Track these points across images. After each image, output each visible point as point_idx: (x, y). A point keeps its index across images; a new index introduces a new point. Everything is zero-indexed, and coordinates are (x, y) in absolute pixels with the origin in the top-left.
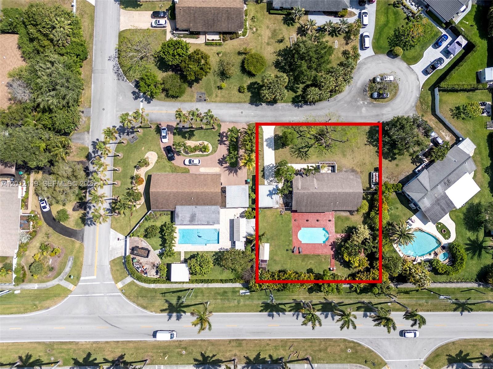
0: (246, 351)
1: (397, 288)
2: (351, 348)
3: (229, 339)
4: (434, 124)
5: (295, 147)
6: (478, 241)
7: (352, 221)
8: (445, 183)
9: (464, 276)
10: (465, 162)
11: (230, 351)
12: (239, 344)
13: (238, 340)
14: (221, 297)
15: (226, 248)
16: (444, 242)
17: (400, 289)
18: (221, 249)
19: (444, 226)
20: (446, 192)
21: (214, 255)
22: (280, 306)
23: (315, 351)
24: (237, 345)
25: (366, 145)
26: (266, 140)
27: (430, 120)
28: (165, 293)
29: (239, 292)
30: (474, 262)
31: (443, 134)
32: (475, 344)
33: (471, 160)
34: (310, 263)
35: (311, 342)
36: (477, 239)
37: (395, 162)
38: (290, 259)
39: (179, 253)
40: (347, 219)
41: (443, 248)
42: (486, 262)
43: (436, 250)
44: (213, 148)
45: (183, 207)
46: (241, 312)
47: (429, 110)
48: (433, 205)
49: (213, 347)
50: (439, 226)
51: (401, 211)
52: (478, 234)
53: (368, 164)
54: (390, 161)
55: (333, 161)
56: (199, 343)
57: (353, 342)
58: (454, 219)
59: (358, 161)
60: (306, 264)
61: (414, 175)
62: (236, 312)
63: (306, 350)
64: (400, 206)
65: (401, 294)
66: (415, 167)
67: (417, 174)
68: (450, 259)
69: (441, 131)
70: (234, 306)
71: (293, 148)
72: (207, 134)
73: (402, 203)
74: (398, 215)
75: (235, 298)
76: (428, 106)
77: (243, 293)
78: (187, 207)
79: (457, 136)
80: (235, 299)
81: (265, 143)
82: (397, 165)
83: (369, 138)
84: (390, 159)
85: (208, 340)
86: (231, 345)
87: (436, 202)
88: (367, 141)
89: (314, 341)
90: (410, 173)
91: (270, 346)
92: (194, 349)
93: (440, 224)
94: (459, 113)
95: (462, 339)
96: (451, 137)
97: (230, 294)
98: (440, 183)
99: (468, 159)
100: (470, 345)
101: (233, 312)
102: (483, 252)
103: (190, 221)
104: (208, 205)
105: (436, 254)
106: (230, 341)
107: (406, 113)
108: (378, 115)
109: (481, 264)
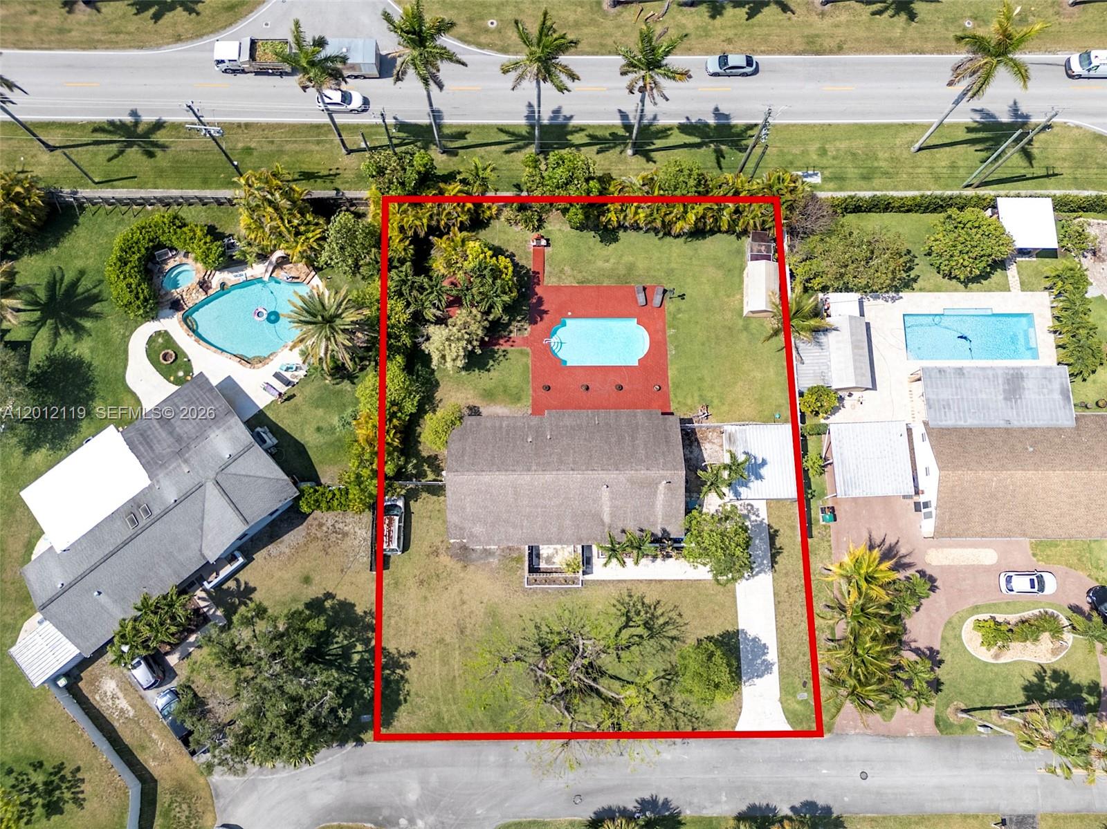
0: (793, 26)
1: (337, 190)
2: (487, 31)
3: (844, 54)
4: (151, 740)
5: (666, 643)
6: (56, 328)
7: (475, 388)
8: (148, 511)
9: (118, 223)
10: (65, 589)
11: (837, 26)
12: (813, 43)
13: (817, 53)
14: (876, 164)
15: (880, 301)
16: (172, 325)
17: (328, 184)
18: (894, 300)
19: (166, 373)
20: (147, 482)
21: (915, 280)
22: (698, 140)
23: (593, 22)
24: (819, 40)
25: (413, 654)
26: (768, 667)
27: (165, 758)
28: (1048, 176)
29: (824, 179)
30: (79, 264)
31: (123, 703)
32: (113, 36)
33: (40, 596)
34: (608, 261)
35: (602, 45)
36: (56, 334)
37: (314, 592)
38: (672, 270)
39: (1025, 286)
40: (489, 395)
41: (176, 305)
42: (40, 263)
43: (202, 296)
44: (959, 637)
45: (1053, 423)
46: (815, 125)
47: (163, 799)
48: (201, 435)
49: (889, 35)
50: (181, 374)
51: (305, 422)
52: (52, 349)
53: (411, 582)
54: (329, 596)
55: (535, 591)
56: (930, 46)
57: (480, 45)
58: (129, 396)
59: (446, 595)
60: (621, 257)
61: (248, 547)
62: (830, 125)
63: (619, 27)
64: (309, 437)
65: (326, 173)
66: (241, 576)
67: (239, 549)
68: (161, 271)
69: (132, 713)
70: (835, 140)
71: (673, 638)
72: (982, 690)
73: (301, 450)
74: (317, 407)
75: (835, 162)
76: (166, 814)
77: (811, 176)
78: (1037, 424)
79: (75, 696)
80: (834, 158)
81: (772, 656)
82: (307, 580)
83: (398, 682)
84: (328, 604)
85: (904, 52)
86: (838, 40)
87: (188, 446)
88: (405, 667)
89: (597, 50)
90: (264, 552)
91: (722, 38)
92: (943, 31)
93: (178, 381)
94: (50, 788)
95: (151, 48)
96: (97, 689)
97: (851, 171)
98: (166, 512)
99: (51, 601)
100: (129, 33)
101: (838, 125)
102: (42, 294)
103: (1022, 378)
104: (971, 430)
105: (204, 285)
106: (840, 49)
107: (253, 786)
108: (362, 772)
109: (58, 258)
